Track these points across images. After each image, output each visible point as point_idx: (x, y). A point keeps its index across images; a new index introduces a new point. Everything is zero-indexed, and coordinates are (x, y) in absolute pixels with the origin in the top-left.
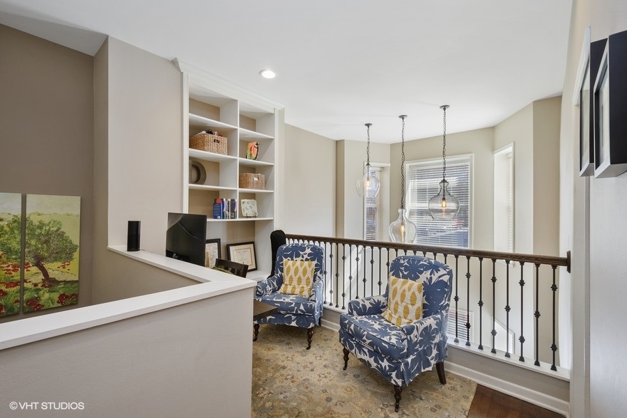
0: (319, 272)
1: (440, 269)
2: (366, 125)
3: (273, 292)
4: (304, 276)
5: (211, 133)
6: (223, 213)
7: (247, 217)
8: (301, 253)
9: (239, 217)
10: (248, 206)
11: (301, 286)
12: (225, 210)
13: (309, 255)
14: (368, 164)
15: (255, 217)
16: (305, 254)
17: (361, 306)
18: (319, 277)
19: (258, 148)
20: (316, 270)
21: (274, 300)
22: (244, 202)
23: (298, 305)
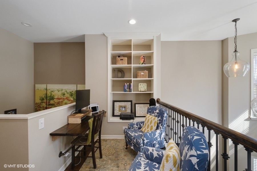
0: (160, 124)
1: (193, 148)
2: (233, 21)
3: (138, 129)
4: (150, 124)
5: (120, 57)
6: (125, 89)
7: (141, 91)
8: (155, 112)
9: (133, 91)
10: (142, 86)
11: (148, 129)
12: (126, 88)
13: (158, 113)
14: (236, 51)
15: (145, 91)
16: (156, 113)
17: (149, 153)
18: (160, 127)
19: (144, 58)
20: (160, 123)
21: (129, 132)
22: (140, 85)
23: (134, 138)
